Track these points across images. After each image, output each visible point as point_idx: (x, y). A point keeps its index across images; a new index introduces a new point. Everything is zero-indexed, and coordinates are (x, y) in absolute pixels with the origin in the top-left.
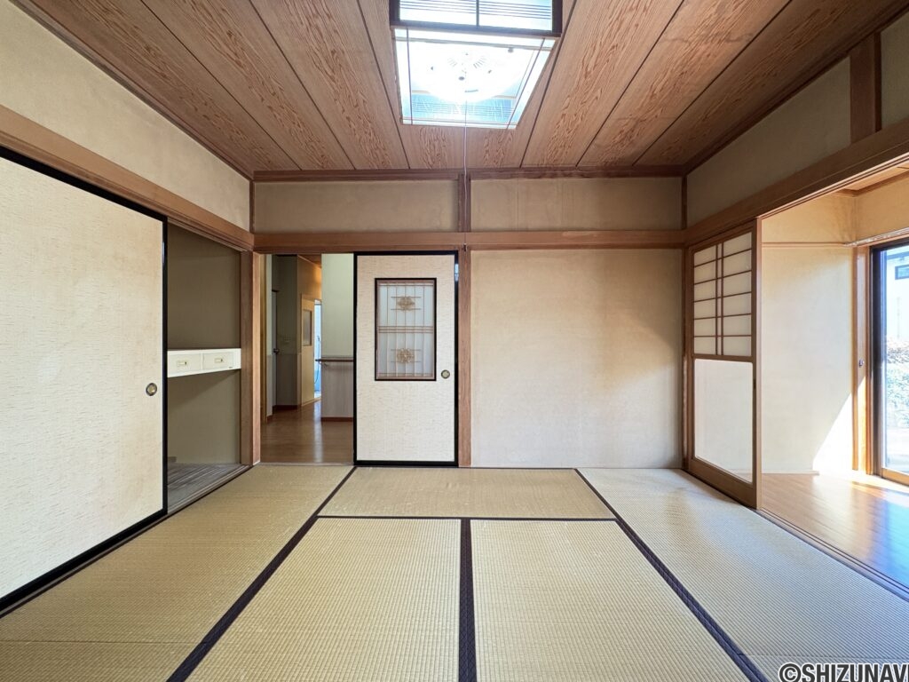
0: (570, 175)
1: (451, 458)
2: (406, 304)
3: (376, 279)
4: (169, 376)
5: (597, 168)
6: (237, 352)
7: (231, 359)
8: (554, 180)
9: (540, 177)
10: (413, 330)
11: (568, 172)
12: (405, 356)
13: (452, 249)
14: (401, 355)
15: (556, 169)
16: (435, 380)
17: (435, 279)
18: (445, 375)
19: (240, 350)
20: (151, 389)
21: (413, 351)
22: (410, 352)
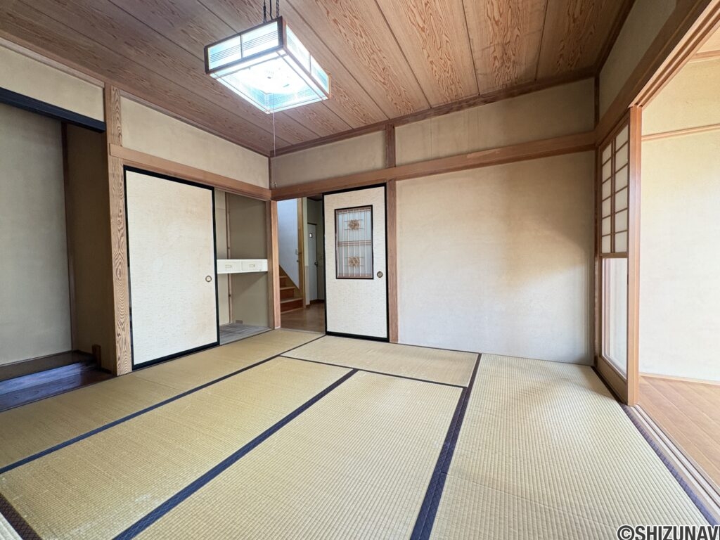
0: (474, 105)
1: (385, 336)
2: (354, 225)
3: (335, 210)
4: (218, 273)
5: (500, 92)
6: (265, 261)
7: (261, 265)
8: (462, 112)
9: (448, 112)
10: (357, 243)
11: (471, 102)
12: (354, 262)
13: (382, 182)
14: (351, 262)
15: (460, 102)
16: (373, 279)
17: (372, 206)
18: (380, 274)
19: (266, 260)
20: (208, 279)
21: (358, 258)
22: (357, 259)
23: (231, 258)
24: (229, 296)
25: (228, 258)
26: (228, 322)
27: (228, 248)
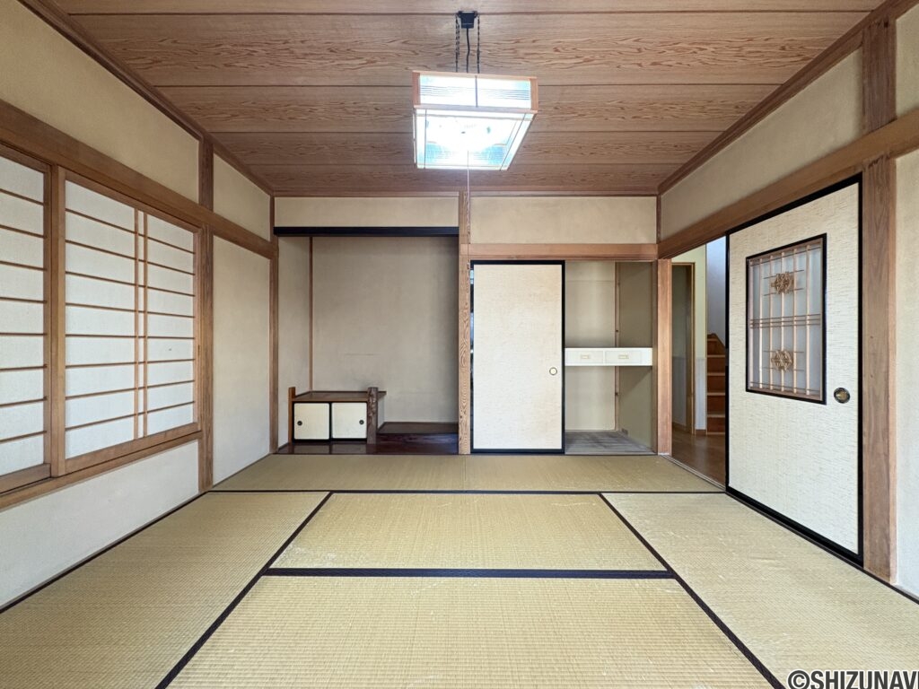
1: (853, 546)
2: (784, 284)
3: (748, 258)
7: (639, 356)
10: (789, 322)
12: (783, 360)
13: (852, 174)
14: (777, 360)
16: (823, 402)
17: (824, 236)
18: (841, 395)
19: (650, 349)
20: (553, 371)
21: (791, 353)
22: (787, 355)
23: (620, 347)
24: (616, 394)
25: (616, 347)
26: (613, 428)
27: (617, 331)
